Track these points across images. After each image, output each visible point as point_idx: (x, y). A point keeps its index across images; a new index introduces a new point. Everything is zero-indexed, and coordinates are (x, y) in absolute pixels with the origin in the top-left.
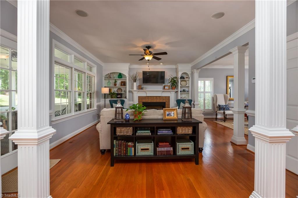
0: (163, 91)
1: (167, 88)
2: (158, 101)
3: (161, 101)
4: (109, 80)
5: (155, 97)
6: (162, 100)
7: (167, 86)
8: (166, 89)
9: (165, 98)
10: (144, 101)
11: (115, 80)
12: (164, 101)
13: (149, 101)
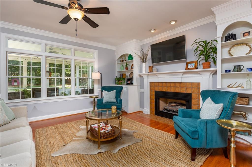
0: (184, 73)
1: (191, 67)
2: (178, 90)
3: (183, 91)
4: (122, 64)
5: (172, 84)
6: (184, 89)
7: (192, 62)
8: (189, 69)
9: (190, 86)
10: (157, 89)
11: (126, 63)
12: (189, 91)
13: (164, 90)
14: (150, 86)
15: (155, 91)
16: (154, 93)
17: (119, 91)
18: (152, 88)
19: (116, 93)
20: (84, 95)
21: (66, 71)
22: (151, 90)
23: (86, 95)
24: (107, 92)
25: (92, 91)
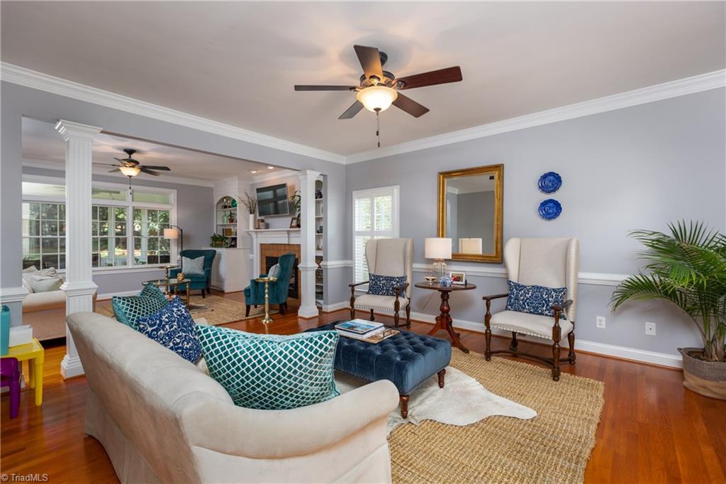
14: (261, 250)
15: (266, 257)
16: (265, 260)
17: (210, 259)
18: (263, 252)
19: (205, 260)
20: (150, 265)
21: (117, 213)
22: (262, 255)
23: (155, 265)
24: (189, 259)
25: (166, 259)
